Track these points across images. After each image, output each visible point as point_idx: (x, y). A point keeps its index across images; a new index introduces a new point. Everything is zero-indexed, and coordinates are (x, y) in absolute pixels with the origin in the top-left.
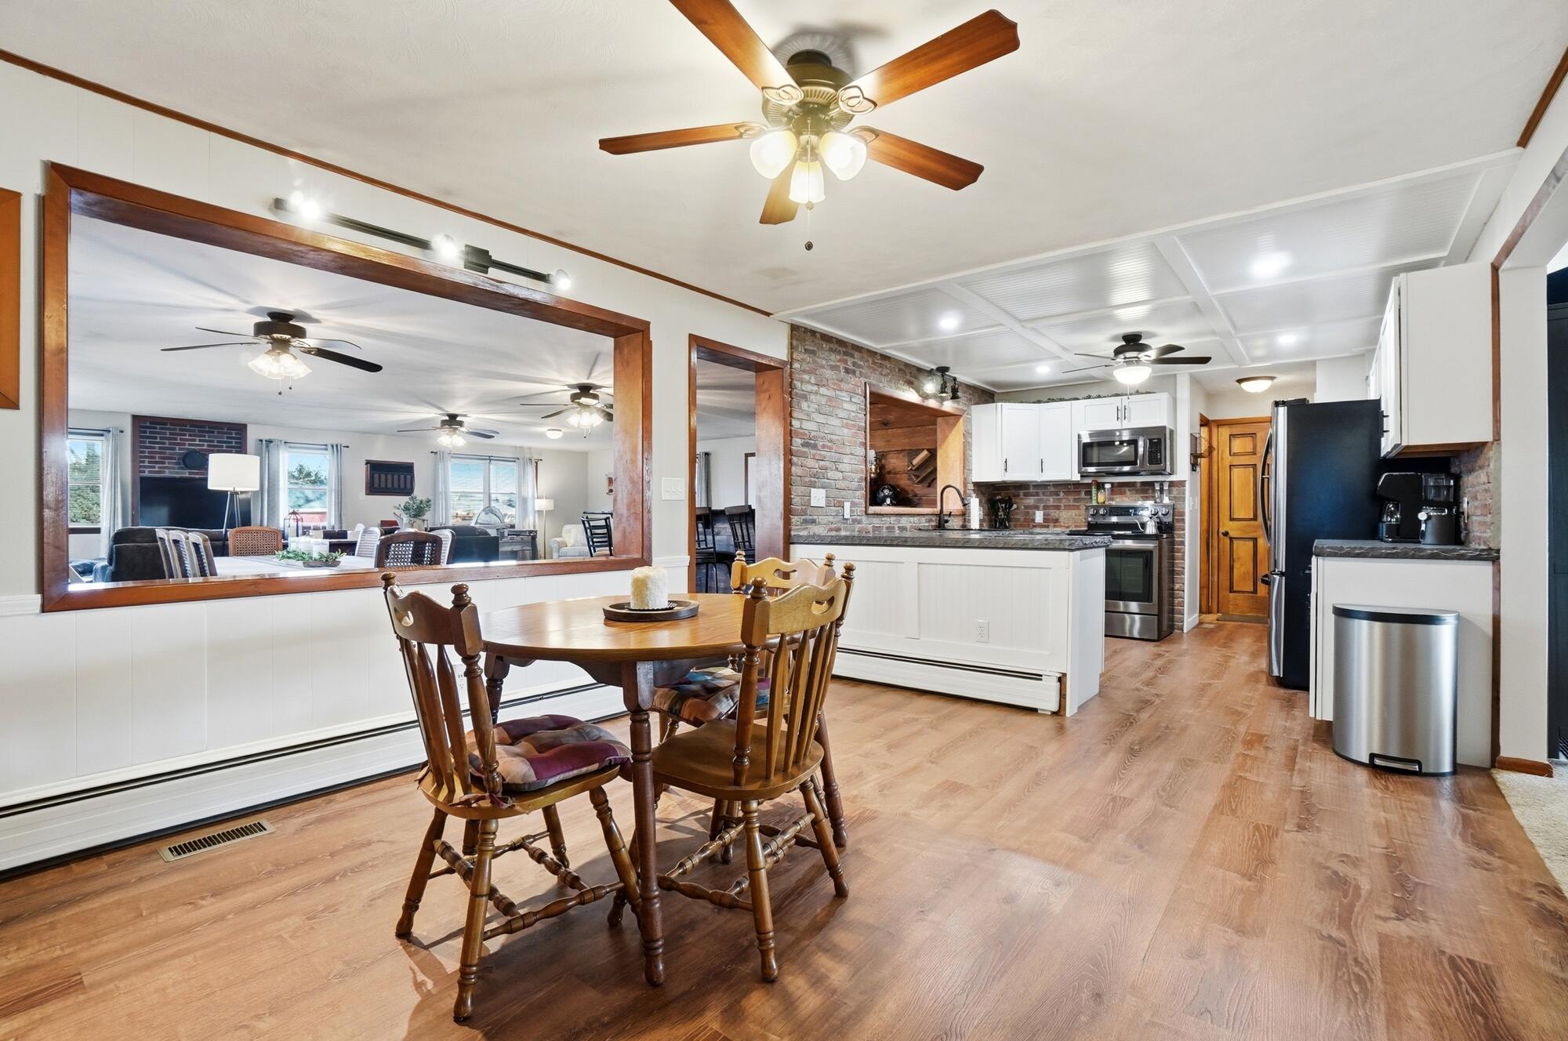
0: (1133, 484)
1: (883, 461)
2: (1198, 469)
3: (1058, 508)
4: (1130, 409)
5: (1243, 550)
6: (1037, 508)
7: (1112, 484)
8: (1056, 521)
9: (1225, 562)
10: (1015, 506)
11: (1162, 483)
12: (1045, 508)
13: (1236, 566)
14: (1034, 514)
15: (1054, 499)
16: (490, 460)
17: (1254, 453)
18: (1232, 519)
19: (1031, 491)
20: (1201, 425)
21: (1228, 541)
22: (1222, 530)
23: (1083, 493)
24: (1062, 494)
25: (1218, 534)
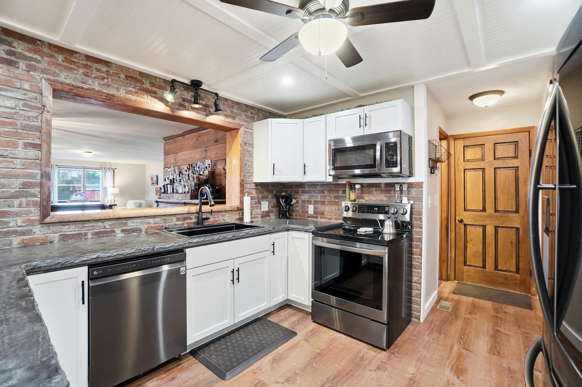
0: (377, 185)
1: (215, 168)
2: (437, 172)
3: (323, 203)
4: (370, 116)
5: (475, 233)
6: (310, 202)
7: (362, 185)
8: (323, 213)
9: (461, 244)
10: (294, 201)
11: (401, 185)
12: (316, 203)
13: (469, 245)
14: (308, 207)
15: (321, 196)
16: (84, 169)
17: (483, 159)
18: (465, 210)
19: (306, 189)
20: (441, 139)
21: (463, 227)
22: (458, 218)
23: (341, 192)
24: (326, 192)
25: (455, 221)
